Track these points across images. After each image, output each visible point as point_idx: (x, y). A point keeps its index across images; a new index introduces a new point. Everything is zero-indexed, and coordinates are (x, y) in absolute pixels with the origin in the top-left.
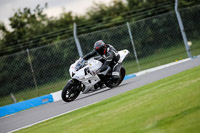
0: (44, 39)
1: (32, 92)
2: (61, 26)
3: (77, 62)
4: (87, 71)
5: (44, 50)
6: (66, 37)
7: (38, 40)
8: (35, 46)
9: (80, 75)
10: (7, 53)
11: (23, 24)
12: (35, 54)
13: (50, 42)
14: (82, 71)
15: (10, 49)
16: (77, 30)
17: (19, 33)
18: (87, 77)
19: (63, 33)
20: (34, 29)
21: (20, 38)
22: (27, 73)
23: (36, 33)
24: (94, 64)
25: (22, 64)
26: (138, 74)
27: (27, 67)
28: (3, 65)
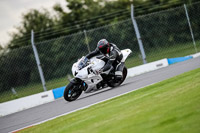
0: (101, 20)
2: (119, 7)
4: (90, 71)
5: (102, 31)
6: (124, 19)
7: (96, 21)
8: (93, 27)
9: (83, 74)
10: (65, 34)
11: (80, 6)
12: (92, 35)
13: (108, 23)
14: (85, 70)
15: (67, 30)
16: (135, 12)
17: (76, 14)
18: (90, 76)
19: (121, 14)
20: (91, 10)
21: (77, 19)
23: (93, 14)
24: (97, 63)
25: (79, 45)
26: (195, 56)
27: (84, 48)
28: (59, 46)
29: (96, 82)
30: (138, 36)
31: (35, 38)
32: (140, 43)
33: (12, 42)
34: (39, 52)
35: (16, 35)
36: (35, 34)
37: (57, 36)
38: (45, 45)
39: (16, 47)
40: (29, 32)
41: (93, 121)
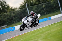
1: (44, 16)
3: (25, 18)
5: (48, 3)
9: (26, 22)
10: (37, 4)
12: (45, 5)
22: (43, 11)
25: (41, 8)
27: (43, 9)
28: (35, 8)
29: (30, 25)
30: (59, 5)
31: (28, 5)
32: (60, 7)
33: (20, 7)
34: (29, 10)
35: (22, 5)
36: (28, 4)
37: (35, 5)
38: (31, 8)
39: (22, 8)
40: (26, 4)
41: (45, 31)
